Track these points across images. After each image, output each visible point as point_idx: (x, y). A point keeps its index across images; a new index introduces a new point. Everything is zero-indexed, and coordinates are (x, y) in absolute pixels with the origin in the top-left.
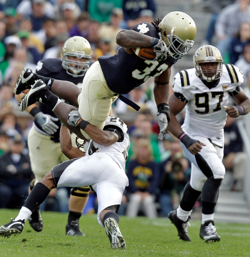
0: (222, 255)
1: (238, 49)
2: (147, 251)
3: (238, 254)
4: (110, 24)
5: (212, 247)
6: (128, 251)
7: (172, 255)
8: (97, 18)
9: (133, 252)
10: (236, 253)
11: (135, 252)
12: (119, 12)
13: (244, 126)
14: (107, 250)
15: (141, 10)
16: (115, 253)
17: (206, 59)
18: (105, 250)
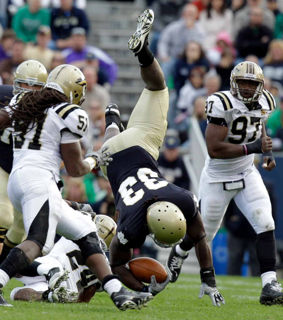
0: (167, 310)
1: (184, 72)
2: (80, 306)
3: (185, 309)
4: (36, 44)
5: (155, 301)
6: (59, 306)
7: (109, 311)
8: (22, 37)
9: (64, 307)
10: (183, 308)
11: (66, 307)
12: (46, 29)
13: (191, 161)
14: (35, 305)
15: (72, 27)
16: (44, 309)
17: (245, 75)
18: (32, 305)
